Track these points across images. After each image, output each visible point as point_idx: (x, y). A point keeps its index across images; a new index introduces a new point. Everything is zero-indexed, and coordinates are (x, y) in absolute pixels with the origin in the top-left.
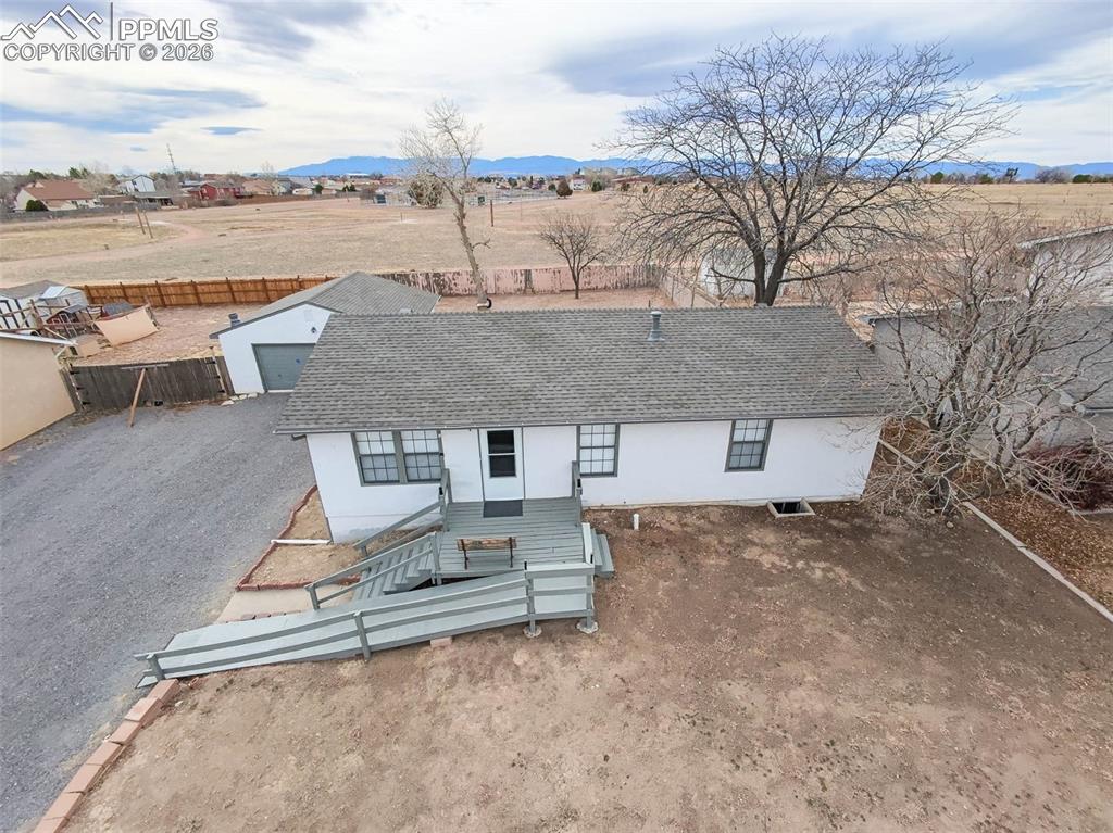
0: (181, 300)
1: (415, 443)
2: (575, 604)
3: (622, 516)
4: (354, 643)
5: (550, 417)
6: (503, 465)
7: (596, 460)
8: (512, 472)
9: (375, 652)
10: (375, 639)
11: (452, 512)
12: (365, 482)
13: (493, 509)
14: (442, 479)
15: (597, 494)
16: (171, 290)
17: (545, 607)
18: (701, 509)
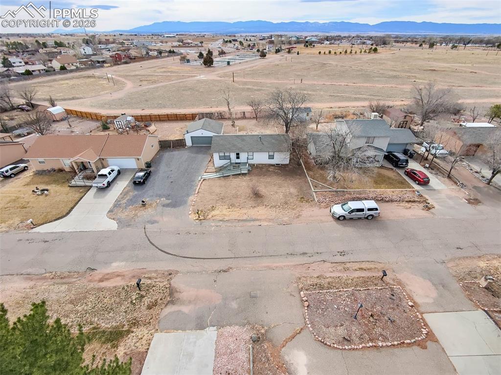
0: (155, 119)
1: (227, 154)
2: (246, 172)
3: (254, 165)
4: (222, 175)
5: (244, 151)
6: (238, 158)
7: (250, 157)
8: (239, 158)
9: (224, 177)
10: (224, 175)
11: (231, 164)
12: (220, 159)
13: (236, 163)
14: (230, 159)
15: (250, 162)
16: (153, 117)
17: (243, 172)
18: (265, 165)
